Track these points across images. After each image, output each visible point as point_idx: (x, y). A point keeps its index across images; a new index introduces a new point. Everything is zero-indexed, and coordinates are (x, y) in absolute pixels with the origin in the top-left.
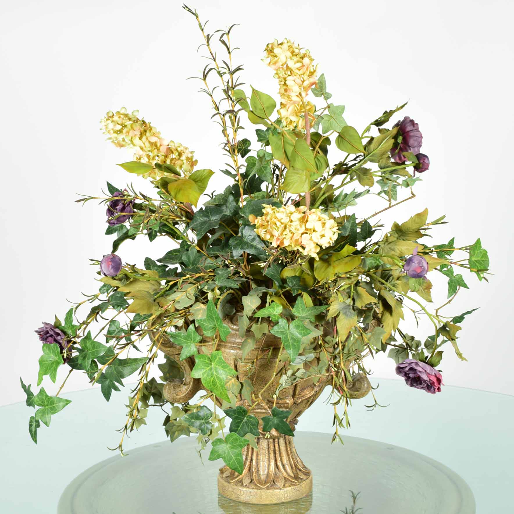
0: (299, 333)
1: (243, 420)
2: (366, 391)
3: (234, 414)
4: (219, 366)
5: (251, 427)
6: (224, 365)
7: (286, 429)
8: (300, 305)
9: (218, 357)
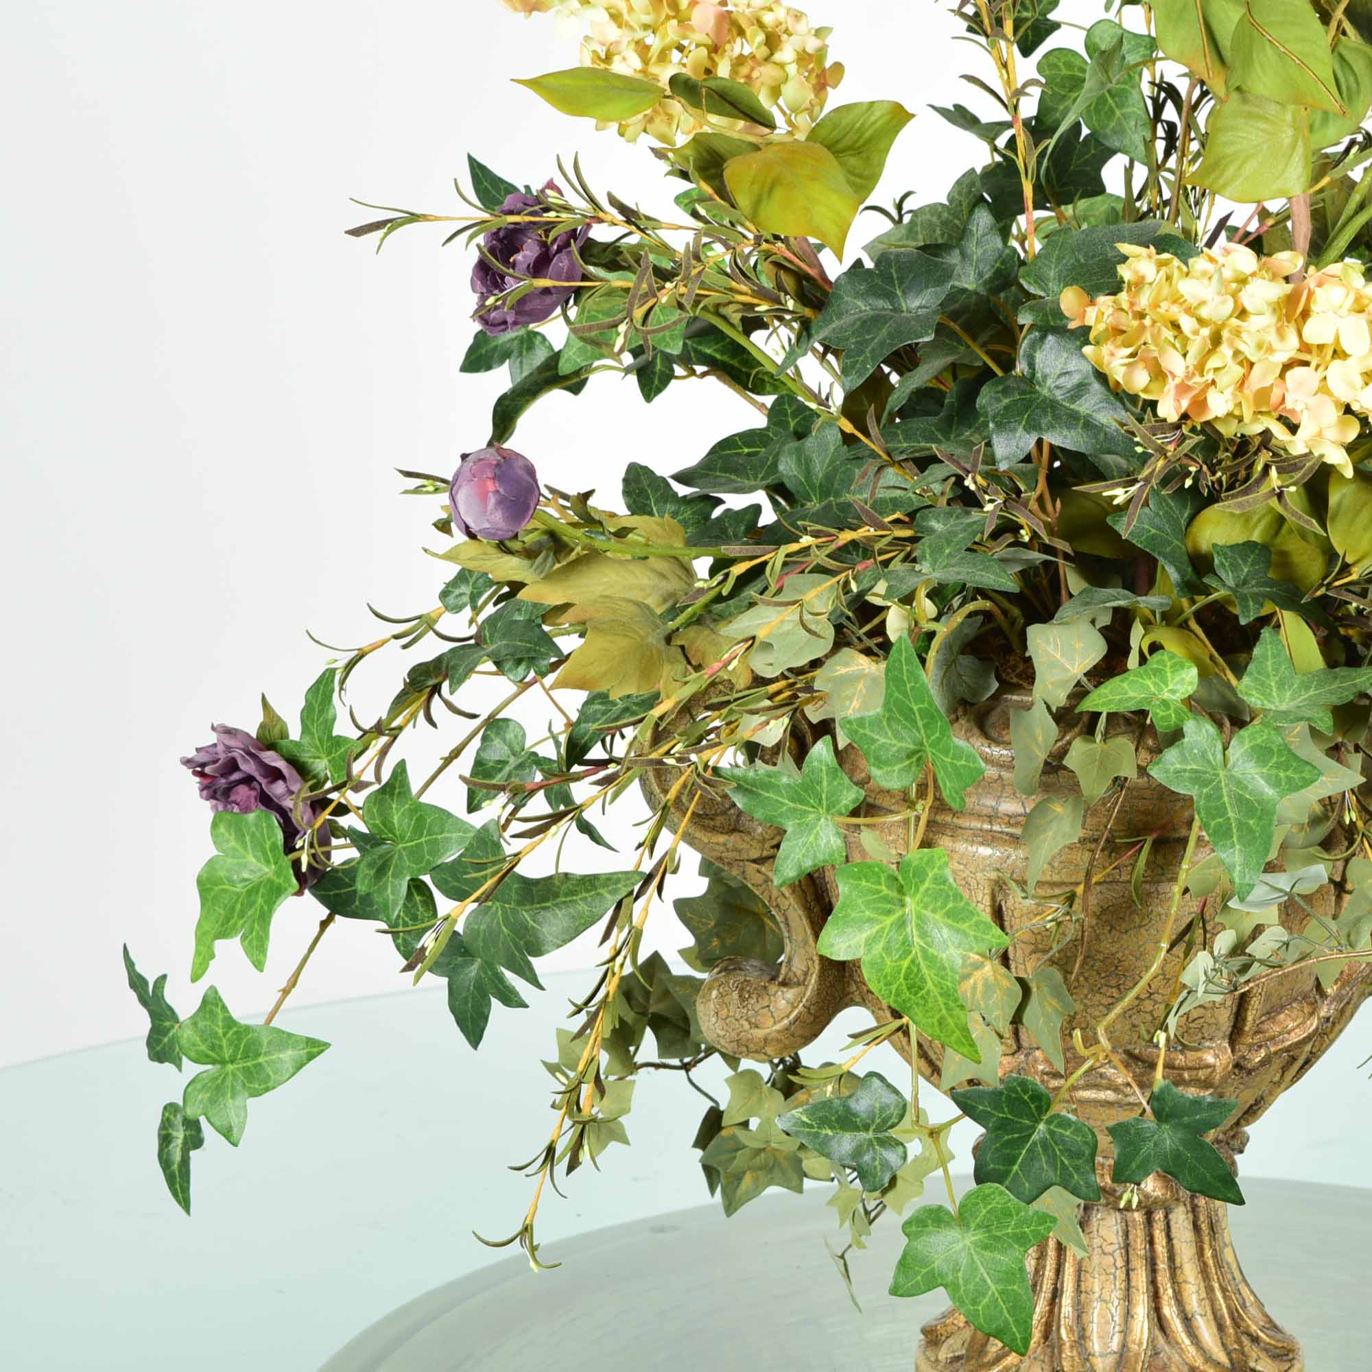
0: (1268, 779)
1: (1030, 1136)
3: (995, 1108)
4: (934, 911)
5: (1066, 1162)
6: (954, 908)
7: (1208, 1175)
8: (1269, 663)
9: (931, 875)
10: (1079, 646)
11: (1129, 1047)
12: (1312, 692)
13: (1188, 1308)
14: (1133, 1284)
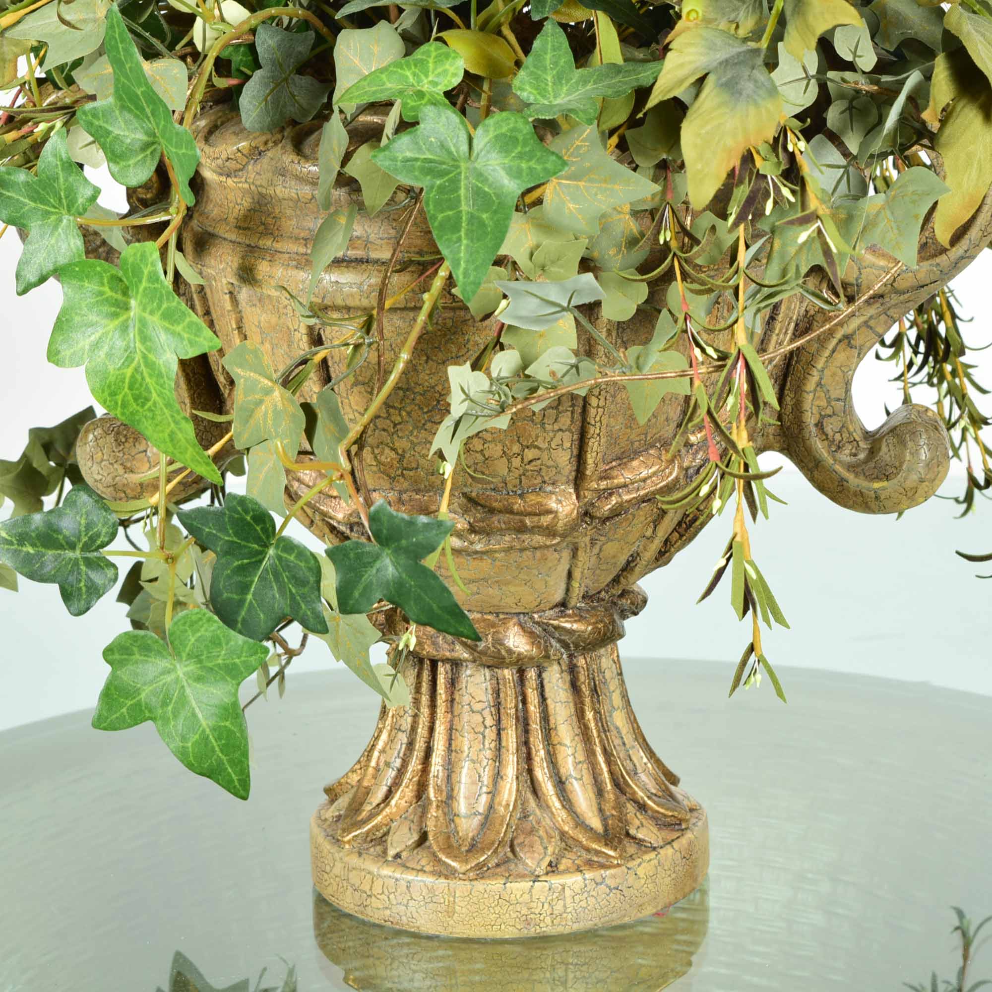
0: (509, 171)
1: (261, 561)
2: (922, 481)
3: (220, 530)
4: (152, 313)
5: (294, 591)
6: (168, 308)
7: (435, 606)
8: (548, 57)
9: (146, 272)
10: (376, 49)
11: (466, 490)
12: (590, 87)
13: (563, 771)
14: (504, 744)
